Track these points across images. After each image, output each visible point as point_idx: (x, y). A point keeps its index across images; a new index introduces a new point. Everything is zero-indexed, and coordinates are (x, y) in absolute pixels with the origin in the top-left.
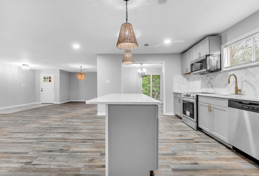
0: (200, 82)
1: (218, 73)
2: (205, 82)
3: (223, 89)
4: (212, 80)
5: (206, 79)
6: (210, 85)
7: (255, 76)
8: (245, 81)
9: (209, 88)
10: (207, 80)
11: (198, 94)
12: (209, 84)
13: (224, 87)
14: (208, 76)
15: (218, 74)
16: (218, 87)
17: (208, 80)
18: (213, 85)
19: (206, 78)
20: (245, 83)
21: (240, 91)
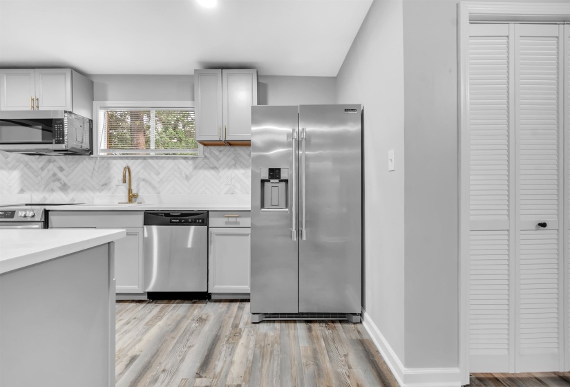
0: (16, 174)
1: (84, 159)
2: (37, 177)
3: (98, 194)
4: (64, 172)
5: (42, 169)
6: (58, 184)
7: (158, 174)
8: (144, 180)
9: (53, 190)
10: (46, 170)
11: (48, 208)
12: (54, 181)
13: (100, 190)
14: (49, 161)
15: (84, 161)
16: (83, 189)
17: (51, 173)
18: (69, 184)
19: (41, 165)
20: (142, 183)
21: (135, 196)
